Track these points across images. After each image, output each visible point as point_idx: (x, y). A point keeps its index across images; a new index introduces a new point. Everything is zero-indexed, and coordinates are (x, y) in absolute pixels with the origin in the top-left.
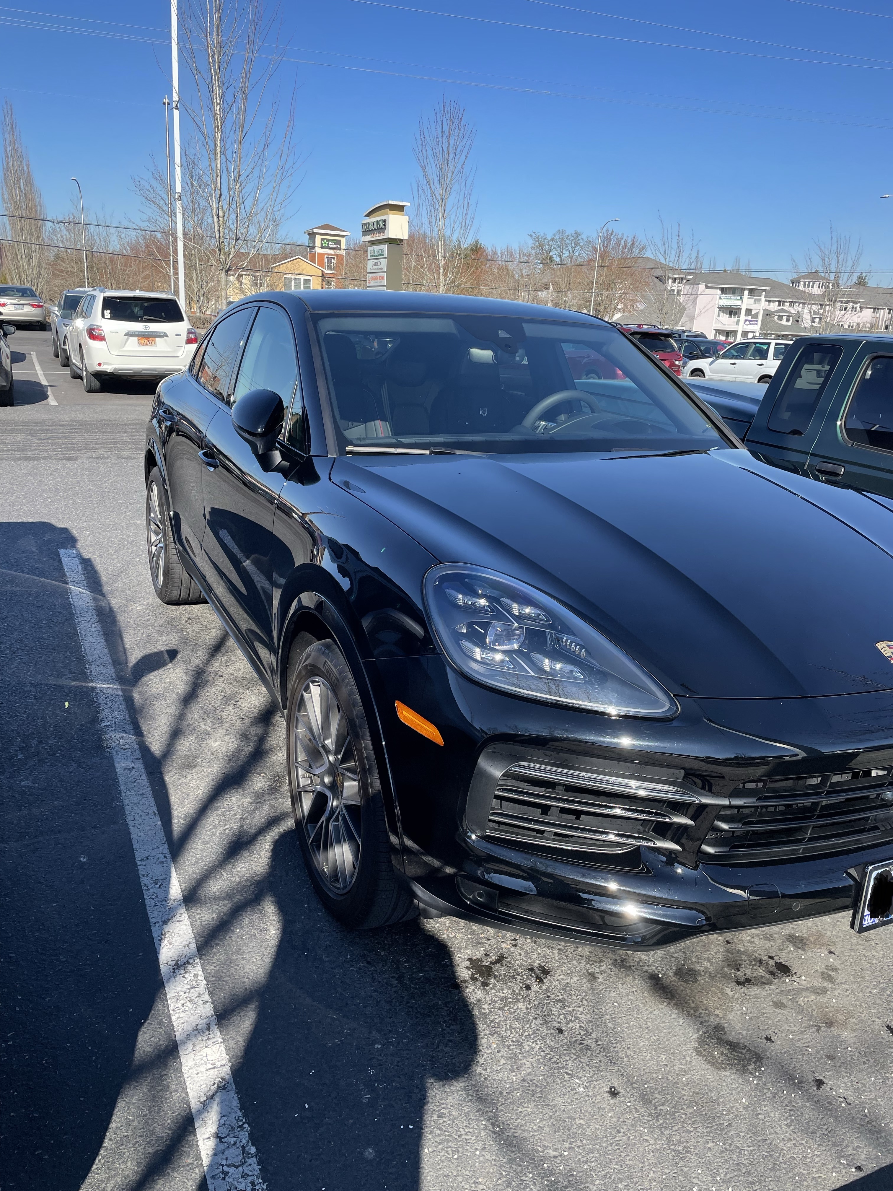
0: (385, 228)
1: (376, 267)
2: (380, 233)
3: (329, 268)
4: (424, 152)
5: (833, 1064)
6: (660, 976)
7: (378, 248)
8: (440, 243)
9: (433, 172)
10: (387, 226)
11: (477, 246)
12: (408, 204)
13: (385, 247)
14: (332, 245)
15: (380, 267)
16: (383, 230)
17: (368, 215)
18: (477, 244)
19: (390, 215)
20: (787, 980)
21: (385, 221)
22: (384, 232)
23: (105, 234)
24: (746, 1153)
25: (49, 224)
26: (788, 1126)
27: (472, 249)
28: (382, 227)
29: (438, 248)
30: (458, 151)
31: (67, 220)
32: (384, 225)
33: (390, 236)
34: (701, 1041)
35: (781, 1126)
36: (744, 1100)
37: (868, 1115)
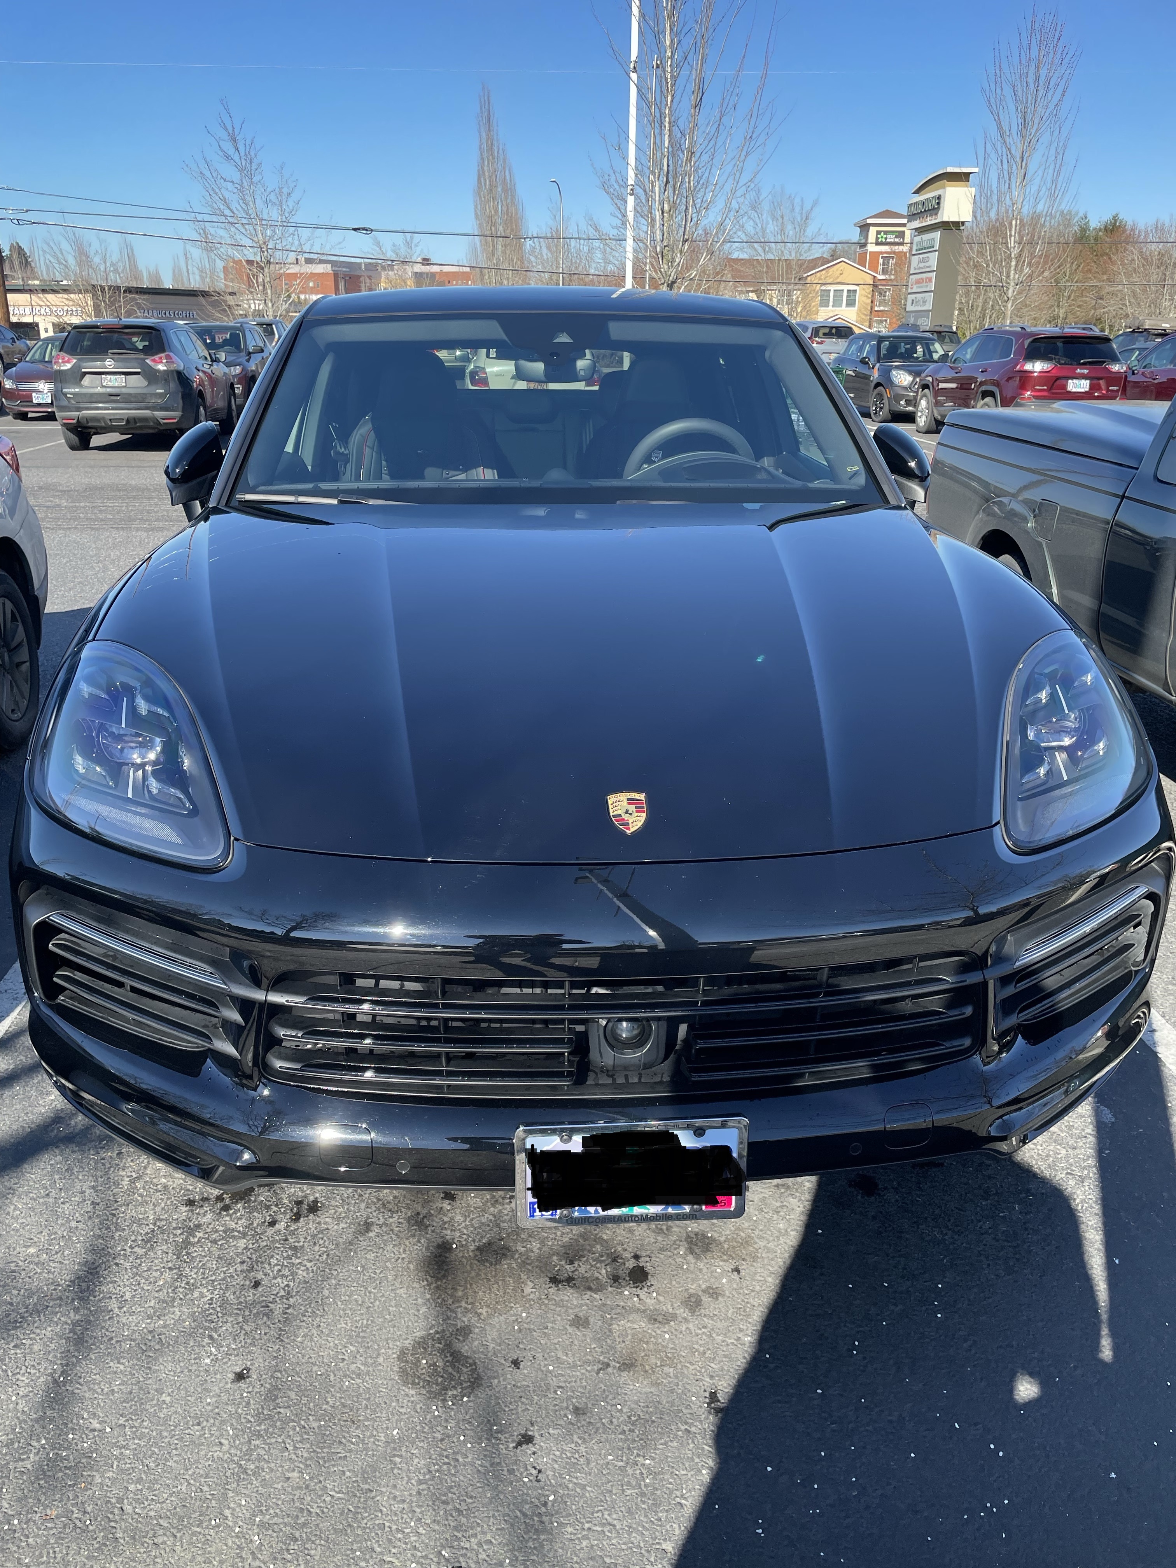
0: (938, 208)
1: (921, 265)
2: (931, 215)
3: (884, 272)
4: (999, 91)
5: (574, 1420)
6: (454, 1246)
7: (927, 237)
8: (1014, 222)
9: (1011, 119)
10: (941, 205)
11: (1115, 223)
12: (976, 170)
13: (937, 235)
14: (891, 238)
15: (927, 264)
16: (935, 211)
17: (918, 191)
18: (1116, 221)
19: (948, 189)
20: (626, 1293)
21: (939, 198)
22: (937, 214)
23: (586, 249)
24: (328, 1499)
25: (529, 243)
26: (420, 1482)
27: (1106, 229)
28: (935, 207)
29: (1010, 230)
30: (1052, 84)
31: (549, 235)
32: (938, 204)
33: (945, 219)
34: (422, 1344)
35: (410, 1479)
36: (395, 1432)
37: (550, 1504)
